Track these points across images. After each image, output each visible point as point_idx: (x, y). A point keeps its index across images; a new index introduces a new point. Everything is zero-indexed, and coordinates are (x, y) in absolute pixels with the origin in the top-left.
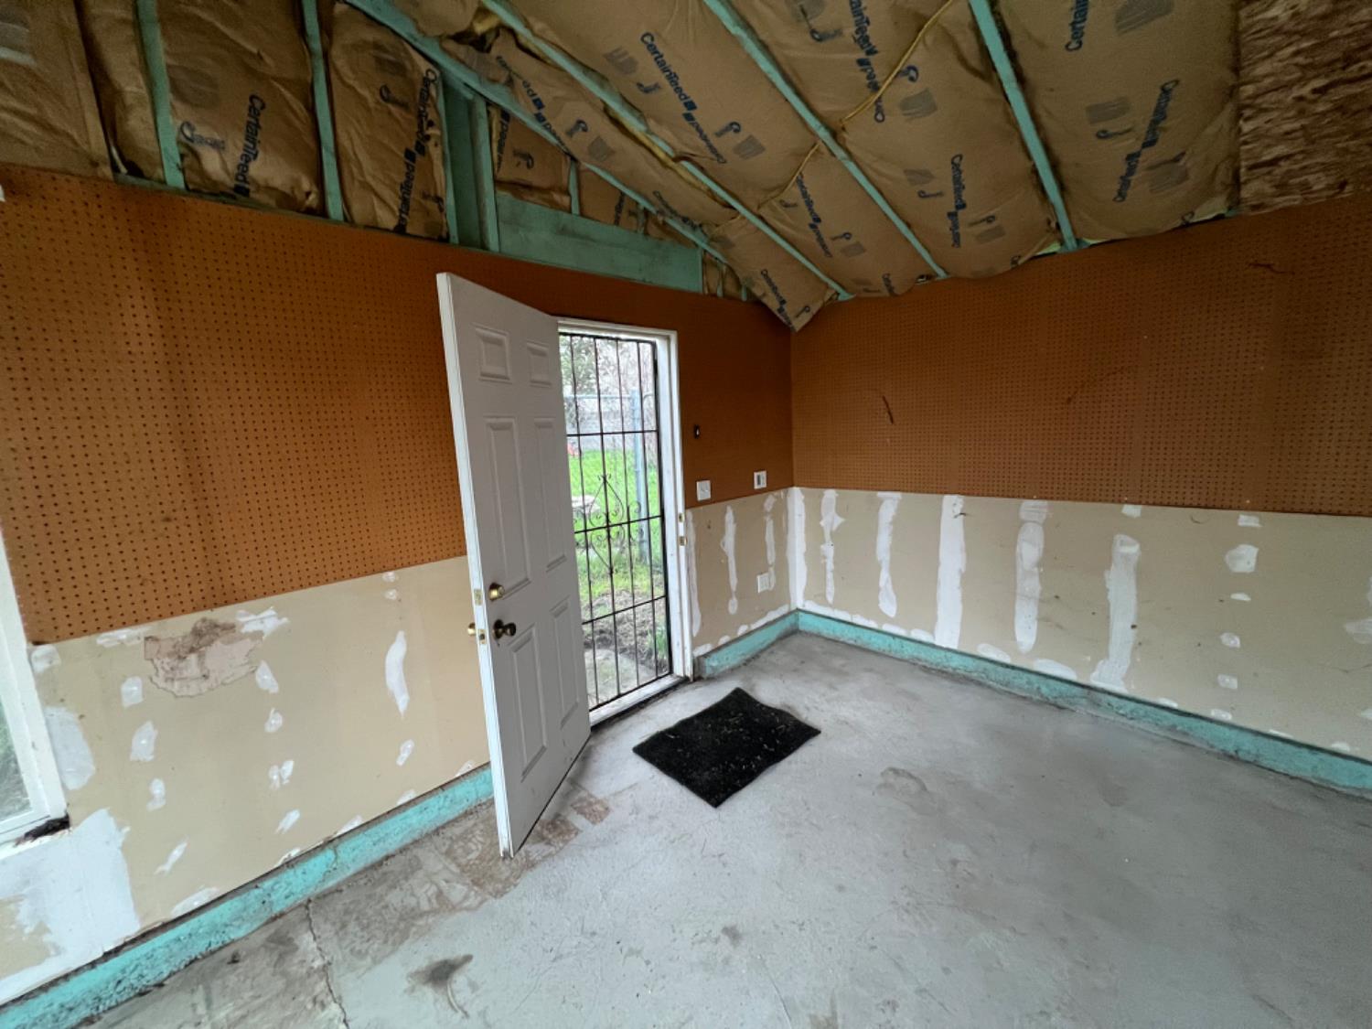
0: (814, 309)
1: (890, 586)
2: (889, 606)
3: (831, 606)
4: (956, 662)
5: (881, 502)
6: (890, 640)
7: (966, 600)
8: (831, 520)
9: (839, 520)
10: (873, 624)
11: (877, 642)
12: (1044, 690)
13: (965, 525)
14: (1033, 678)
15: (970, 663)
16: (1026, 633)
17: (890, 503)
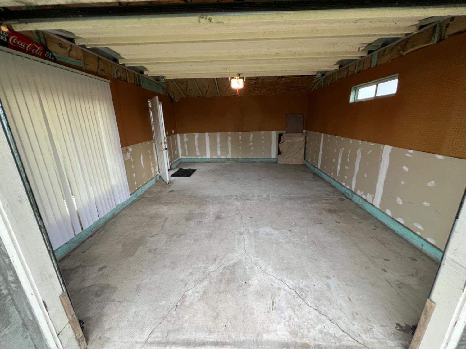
0: (180, 99)
1: (198, 150)
2: (198, 154)
3: (188, 156)
4: (210, 160)
5: (195, 135)
6: (199, 159)
7: (210, 150)
8: (186, 140)
9: (187, 139)
10: (196, 158)
11: (197, 160)
12: (222, 161)
13: (209, 137)
14: (221, 159)
15: (212, 160)
16: (219, 153)
17: (197, 135)
